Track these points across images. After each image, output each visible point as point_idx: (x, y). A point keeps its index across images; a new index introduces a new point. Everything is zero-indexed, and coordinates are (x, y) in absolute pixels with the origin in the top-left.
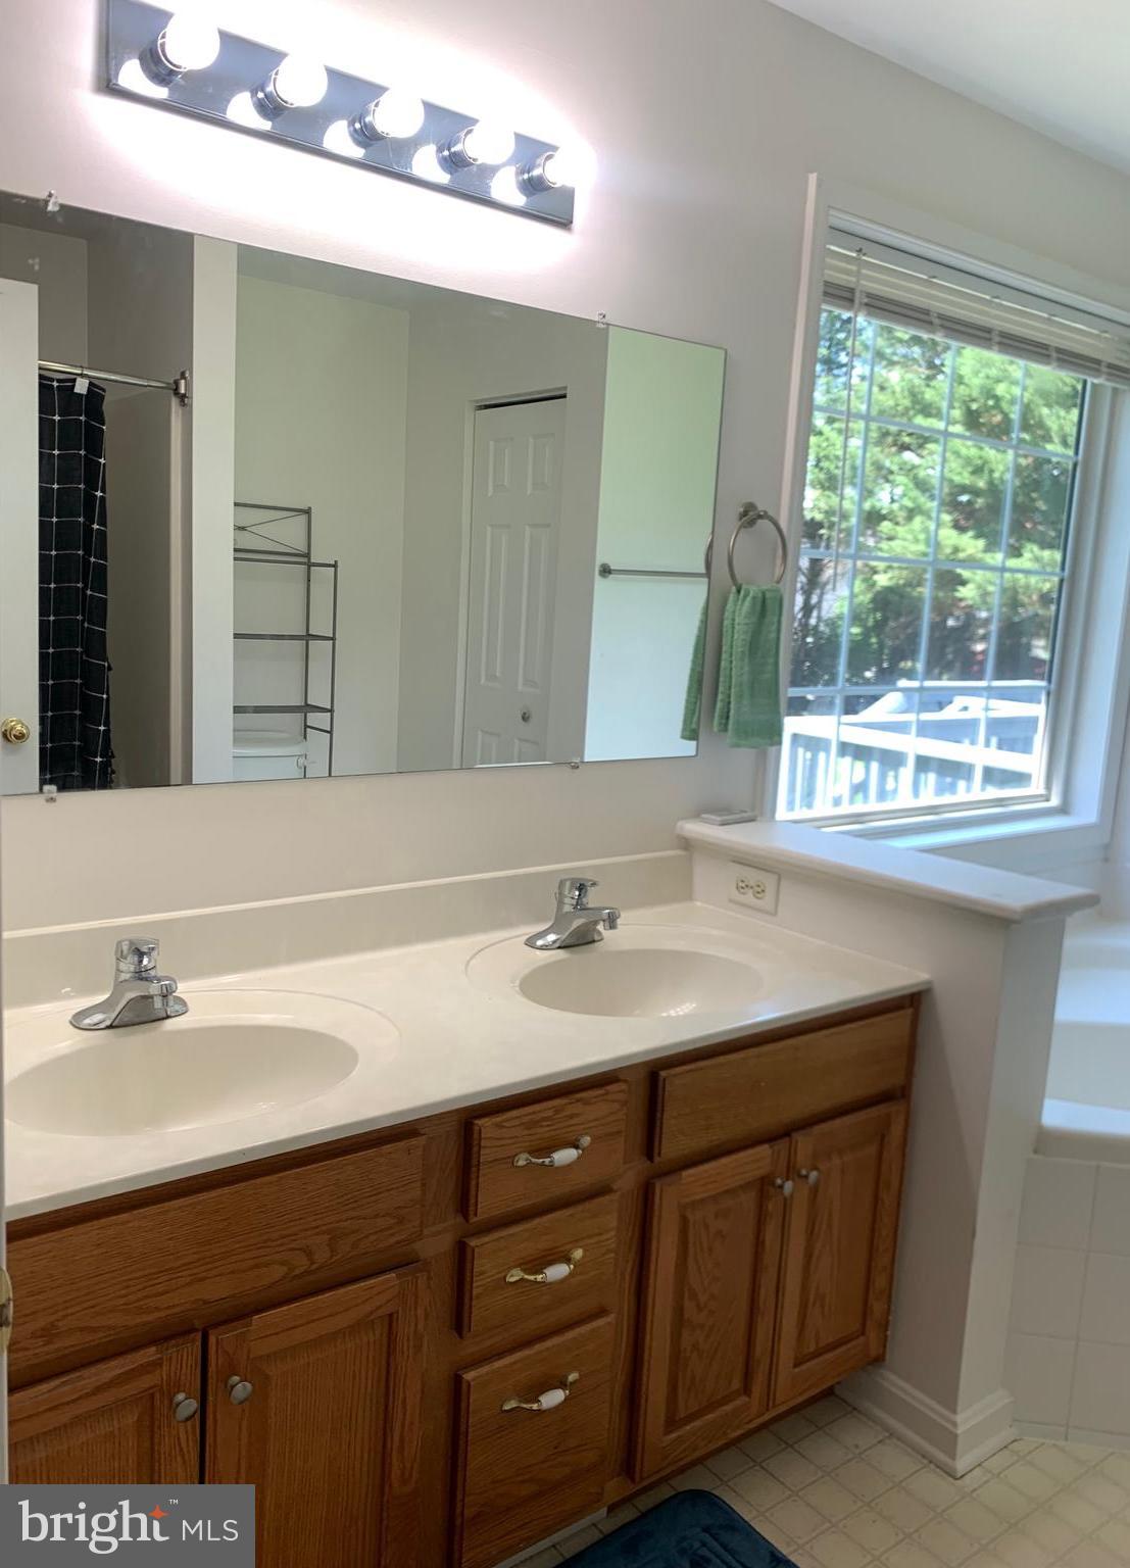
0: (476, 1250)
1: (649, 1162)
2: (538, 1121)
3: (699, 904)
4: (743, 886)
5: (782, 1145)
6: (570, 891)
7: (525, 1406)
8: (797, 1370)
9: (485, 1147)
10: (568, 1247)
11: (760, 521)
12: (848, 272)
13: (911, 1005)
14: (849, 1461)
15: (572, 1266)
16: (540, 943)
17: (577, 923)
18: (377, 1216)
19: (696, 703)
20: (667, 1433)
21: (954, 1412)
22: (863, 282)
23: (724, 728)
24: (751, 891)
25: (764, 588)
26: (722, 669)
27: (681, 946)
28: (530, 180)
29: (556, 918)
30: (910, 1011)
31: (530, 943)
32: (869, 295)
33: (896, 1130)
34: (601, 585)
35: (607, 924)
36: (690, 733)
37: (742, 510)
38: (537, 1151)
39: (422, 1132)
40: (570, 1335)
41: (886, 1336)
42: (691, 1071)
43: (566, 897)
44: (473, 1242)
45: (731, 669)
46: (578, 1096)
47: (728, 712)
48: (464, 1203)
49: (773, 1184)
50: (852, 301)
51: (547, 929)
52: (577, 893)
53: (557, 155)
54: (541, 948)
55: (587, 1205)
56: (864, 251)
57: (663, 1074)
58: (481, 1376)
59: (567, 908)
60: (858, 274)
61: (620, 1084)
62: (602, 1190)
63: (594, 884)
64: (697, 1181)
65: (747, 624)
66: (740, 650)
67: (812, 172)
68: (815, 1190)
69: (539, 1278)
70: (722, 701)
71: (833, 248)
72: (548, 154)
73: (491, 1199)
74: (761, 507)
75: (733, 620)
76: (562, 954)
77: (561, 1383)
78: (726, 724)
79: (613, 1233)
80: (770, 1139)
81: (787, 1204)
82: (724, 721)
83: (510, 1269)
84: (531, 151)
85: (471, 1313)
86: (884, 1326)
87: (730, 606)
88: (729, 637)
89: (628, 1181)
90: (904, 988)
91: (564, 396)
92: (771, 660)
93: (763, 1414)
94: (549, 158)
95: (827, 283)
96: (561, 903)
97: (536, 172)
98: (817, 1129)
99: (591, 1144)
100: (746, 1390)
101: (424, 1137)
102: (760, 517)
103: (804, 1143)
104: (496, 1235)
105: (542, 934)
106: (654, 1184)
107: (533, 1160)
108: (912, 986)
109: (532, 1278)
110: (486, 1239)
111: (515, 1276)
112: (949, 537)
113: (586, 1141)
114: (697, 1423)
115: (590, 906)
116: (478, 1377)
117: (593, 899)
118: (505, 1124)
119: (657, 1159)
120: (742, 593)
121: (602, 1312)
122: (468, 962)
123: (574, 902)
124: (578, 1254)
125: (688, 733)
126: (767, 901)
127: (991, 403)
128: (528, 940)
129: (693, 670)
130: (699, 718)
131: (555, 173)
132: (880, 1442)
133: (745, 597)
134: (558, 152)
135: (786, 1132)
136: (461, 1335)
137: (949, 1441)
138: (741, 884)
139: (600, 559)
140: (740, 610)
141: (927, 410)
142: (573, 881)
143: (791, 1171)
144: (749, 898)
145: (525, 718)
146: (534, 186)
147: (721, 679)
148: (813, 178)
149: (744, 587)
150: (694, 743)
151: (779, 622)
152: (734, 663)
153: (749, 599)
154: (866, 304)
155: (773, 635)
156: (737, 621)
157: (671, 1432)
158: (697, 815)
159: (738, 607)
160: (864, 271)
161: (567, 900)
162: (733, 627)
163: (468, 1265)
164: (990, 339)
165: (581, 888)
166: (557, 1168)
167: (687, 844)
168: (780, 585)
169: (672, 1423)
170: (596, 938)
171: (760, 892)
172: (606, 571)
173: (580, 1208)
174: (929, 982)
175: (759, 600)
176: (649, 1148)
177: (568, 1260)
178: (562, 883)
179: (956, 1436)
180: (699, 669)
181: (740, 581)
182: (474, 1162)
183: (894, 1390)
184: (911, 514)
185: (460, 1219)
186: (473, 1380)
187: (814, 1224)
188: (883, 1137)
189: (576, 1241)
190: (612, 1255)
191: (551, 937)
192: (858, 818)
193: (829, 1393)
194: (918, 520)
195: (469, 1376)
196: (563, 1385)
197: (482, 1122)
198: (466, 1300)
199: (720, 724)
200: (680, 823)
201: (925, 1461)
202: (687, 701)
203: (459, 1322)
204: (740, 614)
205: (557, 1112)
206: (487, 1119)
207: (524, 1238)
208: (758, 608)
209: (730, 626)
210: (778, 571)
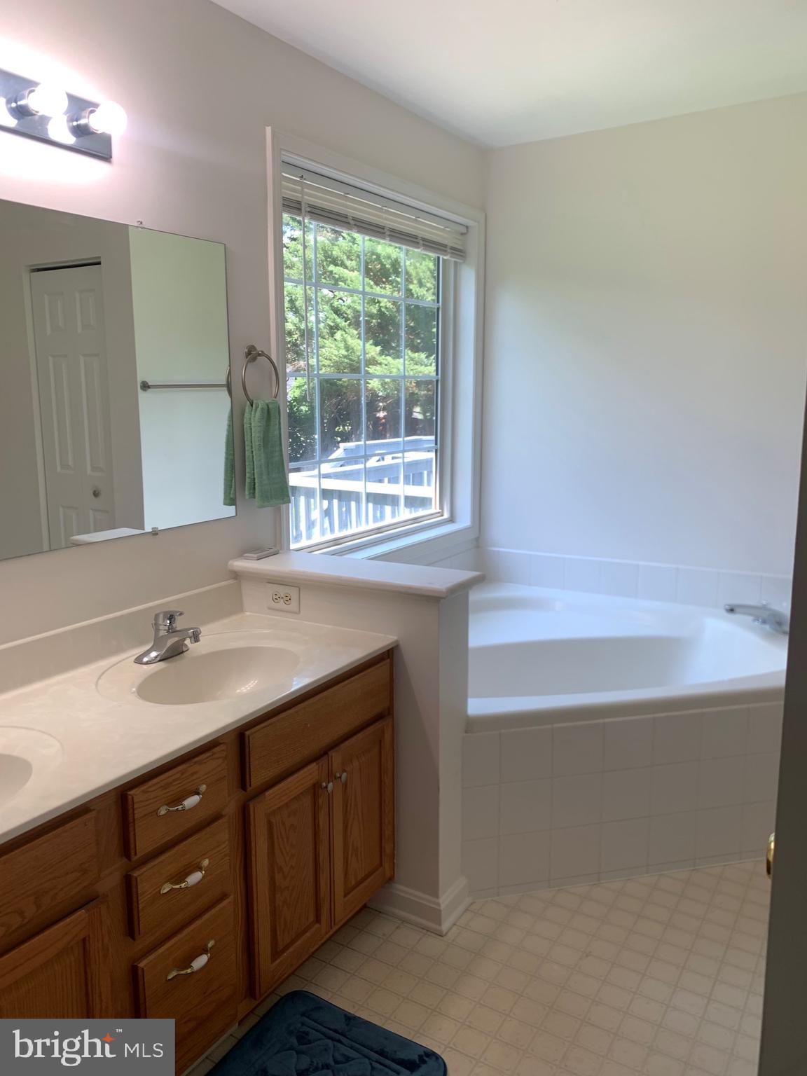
0: (138, 879)
1: (244, 792)
2: (171, 783)
3: (248, 613)
4: (276, 598)
5: (324, 760)
6: (164, 621)
7: (182, 972)
8: (346, 899)
9: (137, 808)
10: (199, 860)
11: (259, 358)
12: (295, 191)
13: (387, 658)
14: (381, 945)
15: (203, 872)
16: (145, 659)
17: (170, 642)
18: (67, 874)
19: (232, 481)
20: (273, 961)
21: (437, 897)
22: (306, 197)
23: (253, 495)
24: (282, 600)
25: (267, 402)
26: (247, 457)
27: (241, 644)
28: (78, 126)
29: (155, 641)
30: (388, 660)
31: (139, 661)
32: (310, 206)
33: (387, 737)
34: (143, 397)
35: (193, 639)
36: (230, 500)
37: (247, 350)
38: (173, 802)
39: (92, 808)
40: (206, 917)
41: (394, 863)
42: (266, 726)
43: (161, 625)
44: (136, 874)
45: (253, 456)
46: (196, 759)
47: (254, 485)
48: (126, 848)
49: (321, 786)
50: (300, 209)
51: (151, 648)
52: (168, 622)
53: (98, 110)
54: (147, 663)
55: (208, 829)
56: (304, 177)
57: (247, 733)
58: (151, 961)
59: (162, 633)
60: (302, 192)
61: (222, 746)
62: (217, 817)
63: (181, 614)
64: (274, 797)
65: (260, 426)
66: (257, 444)
67: (268, 126)
68: (345, 785)
69: (183, 885)
70: (249, 478)
71: (284, 174)
72: (91, 109)
73: (144, 842)
74: (259, 349)
75: (251, 424)
76: (162, 665)
77: (203, 949)
78: (254, 493)
79: (227, 843)
80: (316, 758)
81: (330, 797)
82: (252, 491)
83: (162, 885)
84: (79, 105)
85: (139, 921)
86: (393, 856)
87: (247, 415)
88: (249, 437)
89: (231, 808)
90: (383, 648)
91: (99, 263)
92: (277, 449)
93: (329, 931)
94: (92, 112)
95: (284, 199)
96: (157, 630)
97: (82, 122)
98: (343, 746)
99: (206, 790)
100: (318, 920)
101: (94, 812)
102: (259, 355)
103: (336, 757)
104: (149, 865)
105: (147, 653)
106: (249, 805)
107: (171, 809)
108: (388, 645)
109: (178, 887)
110: (144, 869)
111: (166, 888)
112: (357, 344)
113: (203, 788)
114: (291, 949)
115: (178, 629)
116: (148, 963)
117: (180, 624)
118: (149, 790)
119: (249, 789)
120: (254, 406)
121: (224, 896)
122: (97, 682)
123: (167, 628)
124: (206, 863)
125: (228, 501)
126: (293, 606)
127: (375, 257)
128: (136, 659)
129: (227, 459)
130: (235, 490)
131: (96, 122)
132: (397, 928)
133: (257, 408)
134: (99, 108)
135: (324, 753)
136: (133, 938)
137: (436, 916)
138: (275, 597)
139: (140, 378)
140: (255, 417)
141: (335, 262)
142: (165, 613)
143: (331, 776)
144: (281, 605)
145: (96, 494)
146: (81, 131)
147: (247, 464)
148: (269, 130)
149: (255, 402)
150: (234, 507)
151: (280, 423)
152: (254, 452)
153: (259, 409)
154: (309, 212)
155: (277, 432)
156: (253, 425)
157: (276, 960)
158: (242, 554)
159: (253, 416)
160: (306, 190)
161: (161, 627)
162: (251, 429)
163: (134, 890)
164: (384, 233)
165: (171, 618)
166: (188, 810)
167: (236, 575)
168: (277, 399)
169: (276, 954)
170: (185, 649)
171: (288, 600)
172: (145, 386)
173: (204, 832)
174: (397, 641)
175: (266, 411)
176: (243, 783)
177: (200, 869)
178: (157, 616)
179: (440, 911)
180: (231, 457)
181: (252, 398)
182: (131, 819)
183: (402, 894)
184: (333, 329)
185: (125, 860)
186: (145, 966)
187: (347, 806)
188: (381, 741)
189: (204, 854)
190: (228, 858)
191: (154, 654)
192: (336, 541)
193: (365, 906)
194: (338, 335)
195: (142, 964)
196: (205, 951)
197: (135, 793)
198: (135, 913)
199: (250, 494)
200: (230, 562)
201: (424, 931)
202: (225, 480)
203: (131, 930)
204: (254, 420)
205: (183, 774)
206: (136, 789)
207: (167, 862)
208: (265, 415)
209: (248, 428)
210: (274, 390)
